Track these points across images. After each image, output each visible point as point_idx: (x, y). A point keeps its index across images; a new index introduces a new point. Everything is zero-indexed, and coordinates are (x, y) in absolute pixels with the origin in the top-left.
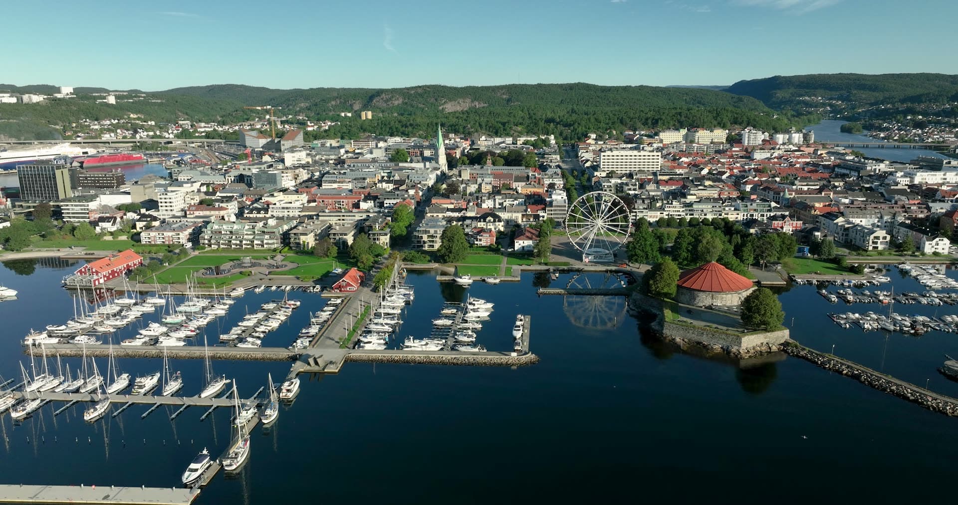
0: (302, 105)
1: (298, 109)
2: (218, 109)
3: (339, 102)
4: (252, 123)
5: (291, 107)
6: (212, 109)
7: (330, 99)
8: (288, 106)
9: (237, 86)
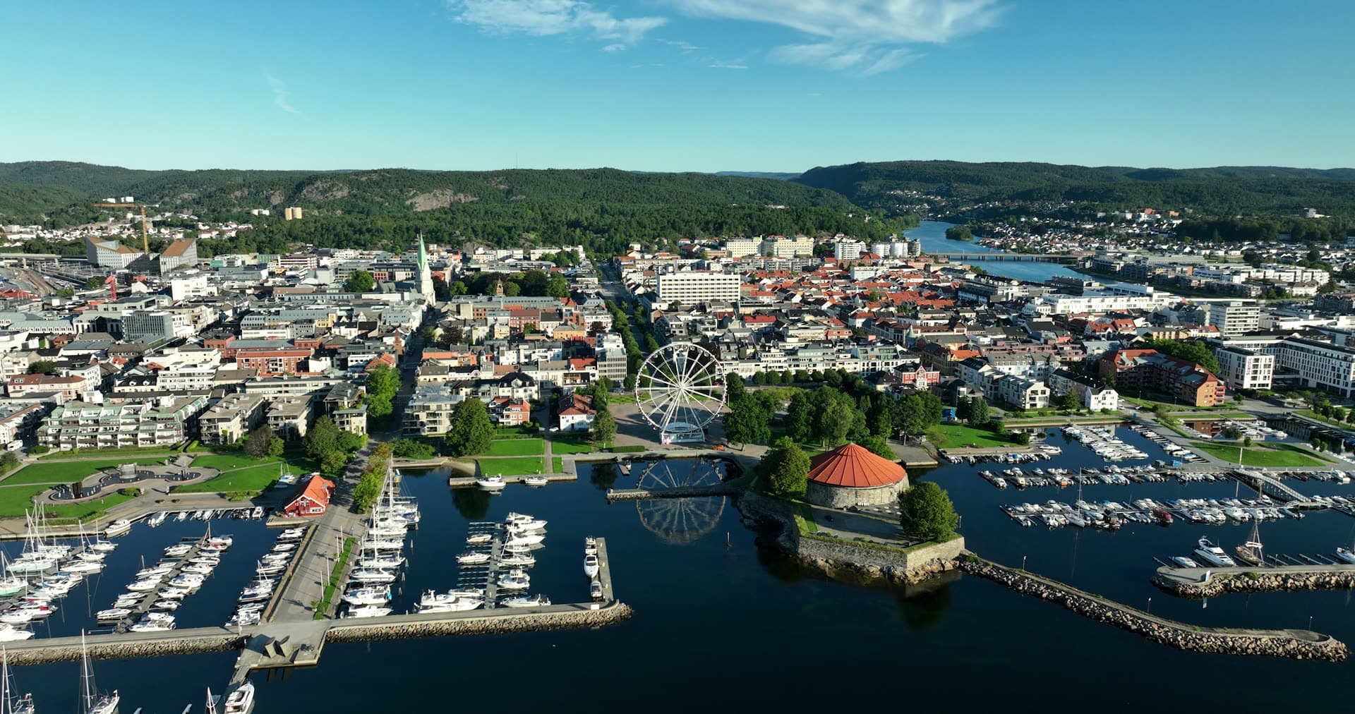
0: (186, 195)
1: (179, 202)
2: (41, 201)
3: (247, 193)
4: (104, 225)
5: (167, 199)
6: (30, 201)
7: (232, 188)
8: (162, 198)
9: (71, 164)
